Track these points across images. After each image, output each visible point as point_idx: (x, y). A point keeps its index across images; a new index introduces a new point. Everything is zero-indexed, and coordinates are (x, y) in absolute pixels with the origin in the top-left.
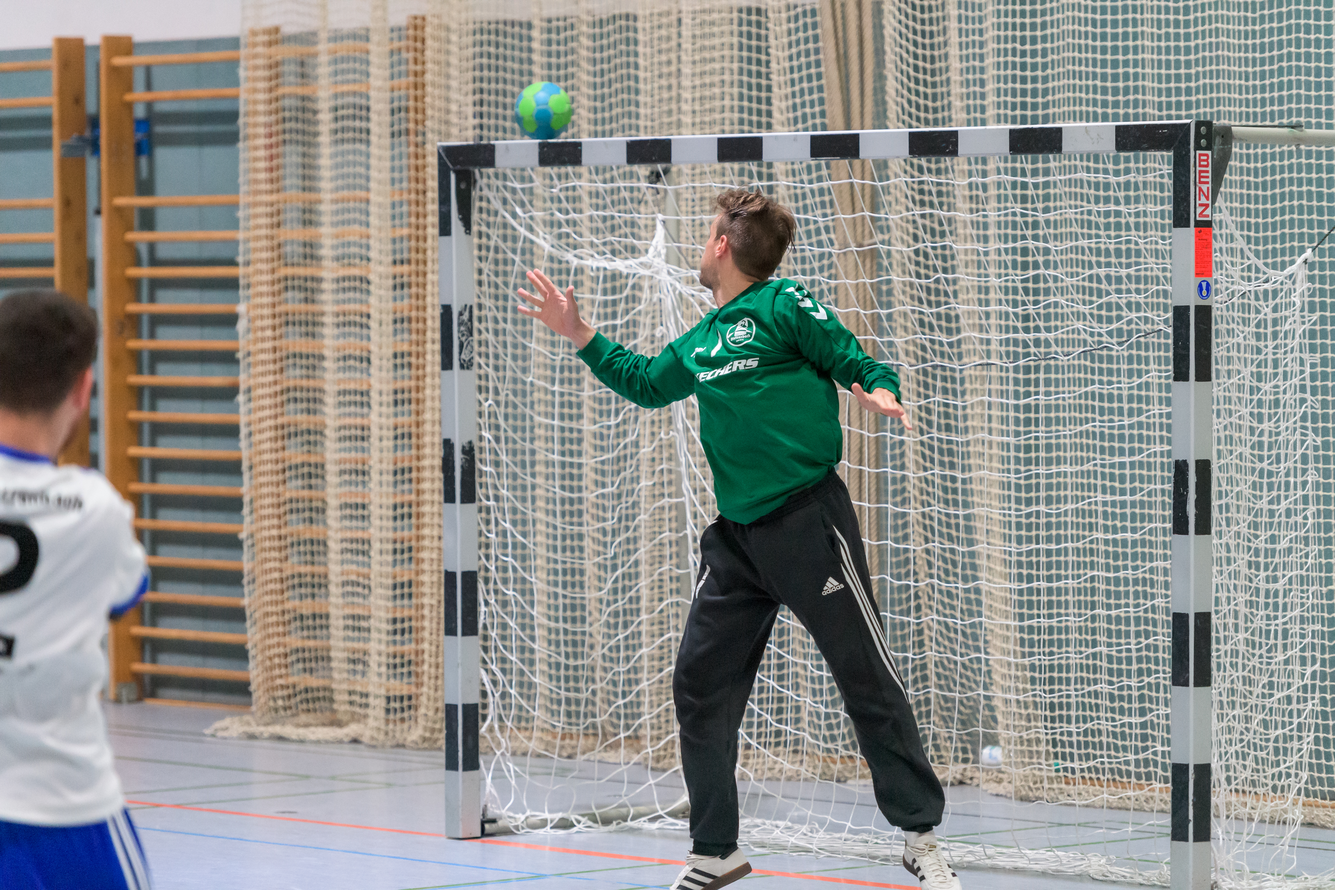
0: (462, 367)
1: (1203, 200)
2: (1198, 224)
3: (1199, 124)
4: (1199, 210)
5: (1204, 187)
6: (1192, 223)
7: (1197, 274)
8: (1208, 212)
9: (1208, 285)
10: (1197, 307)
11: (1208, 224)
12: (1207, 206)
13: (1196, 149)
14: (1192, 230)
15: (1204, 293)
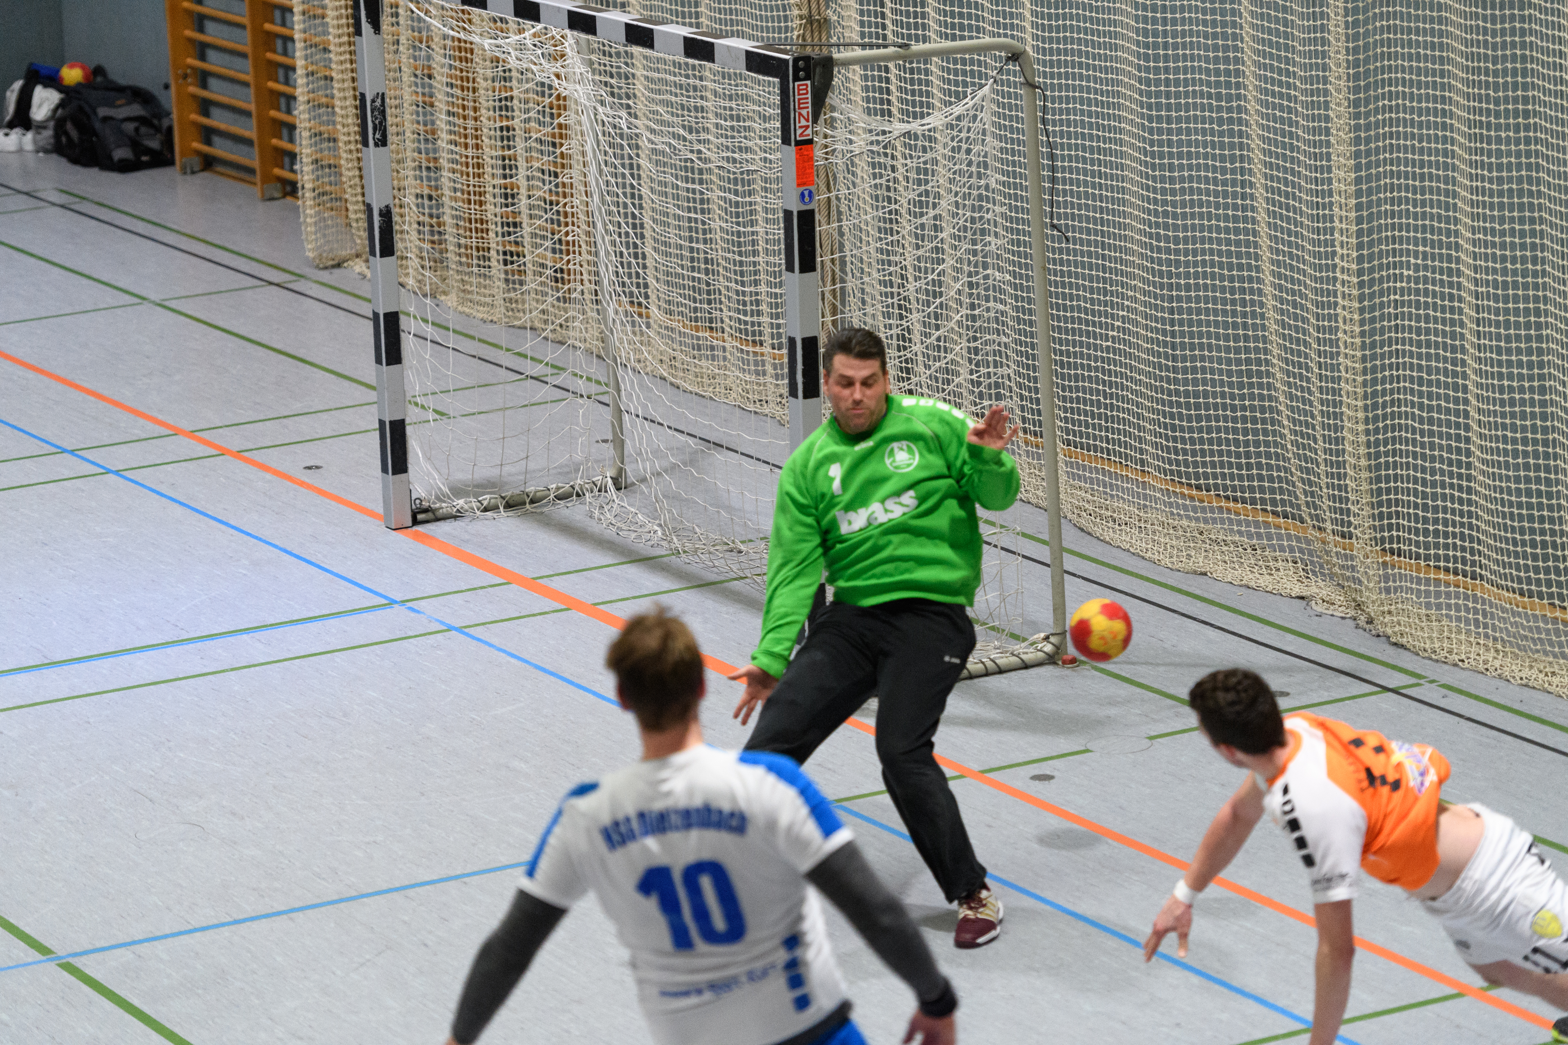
0: (376, 145)
1: (803, 123)
2: (798, 143)
3: (796, 60)
4: (799, 132)
5: (804, 112)
6: (793, 143)
7: (799, 185)
8: (809, 131)
9: (810, 193)
10: (799, 212)
11: (810, 142)
12: (807, 127)
13: (794, 81)
14: (793, 148)
15: (807, 199)
